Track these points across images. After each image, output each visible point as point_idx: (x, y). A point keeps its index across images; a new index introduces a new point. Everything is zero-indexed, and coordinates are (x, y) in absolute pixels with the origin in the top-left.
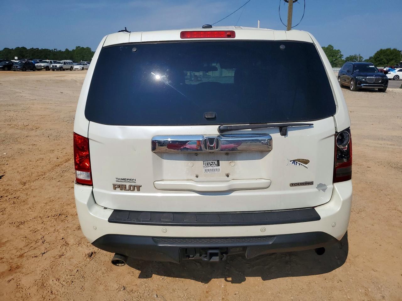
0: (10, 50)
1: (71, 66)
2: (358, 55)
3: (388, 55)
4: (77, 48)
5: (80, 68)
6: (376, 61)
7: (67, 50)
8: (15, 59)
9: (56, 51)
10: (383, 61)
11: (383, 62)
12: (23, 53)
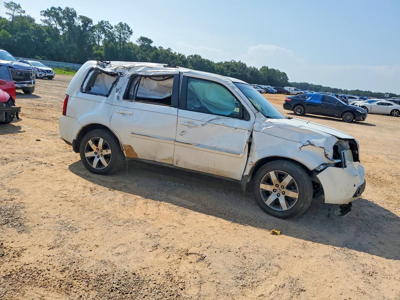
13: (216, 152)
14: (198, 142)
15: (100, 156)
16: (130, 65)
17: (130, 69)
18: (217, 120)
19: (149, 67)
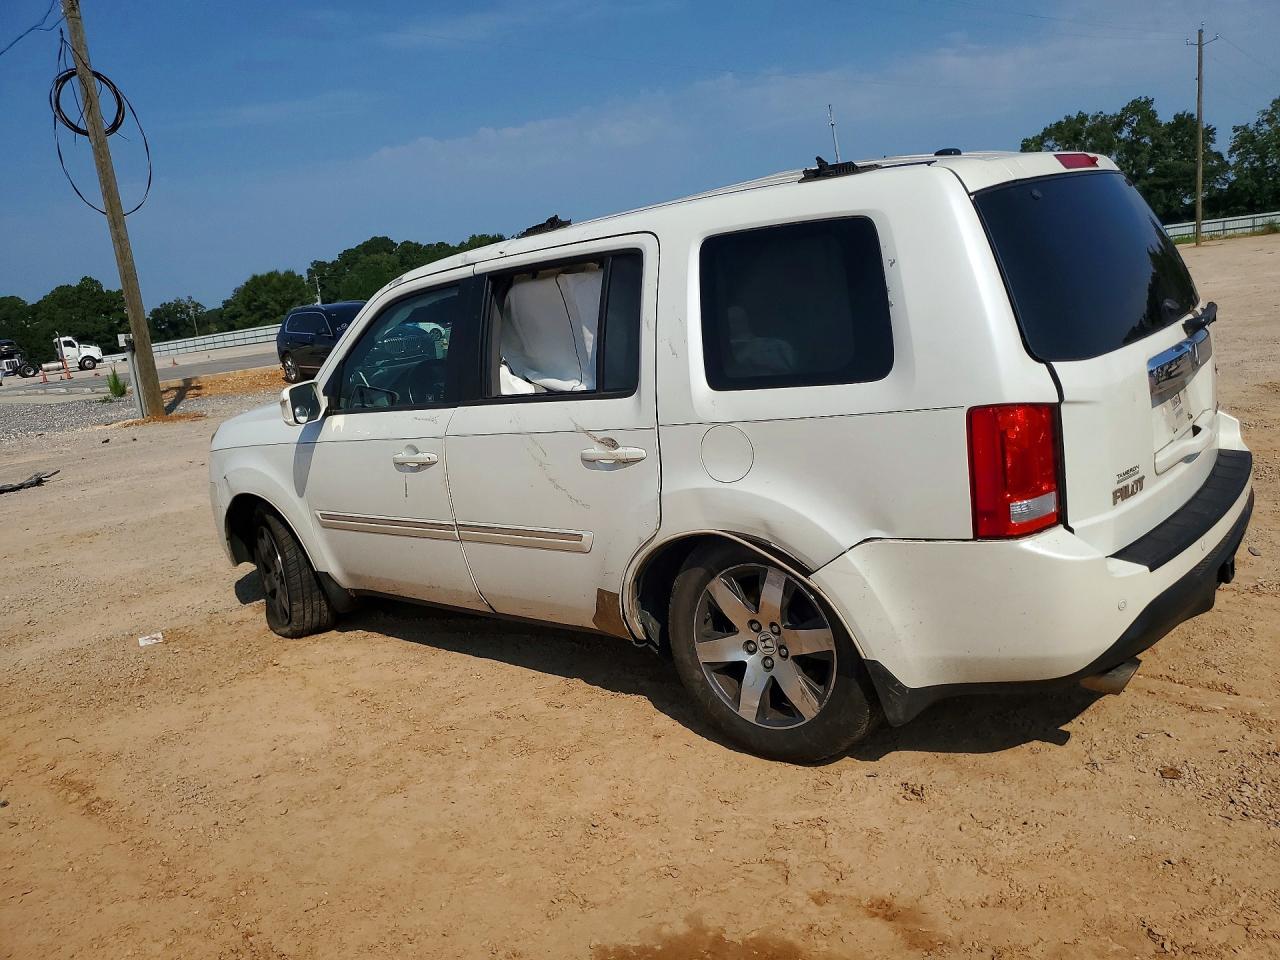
2: (186, 300)
3: (277, 291)
6: (250, 310)
10: (269, 306)
11: (272, 310)
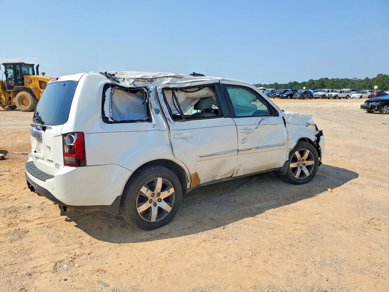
0: (314, 81)
1: (347, 94)
4: (379, 75)
5: (358, 96)
7: (367, 78)
8: (304, 89)
9: (355, 80)
12: (324, 83)
13: (271, 149)
14: (256, 145)
15: (157, 202)
16: (143, 75)
17: (153, 81)
18: (263, 121)
19: (177, 77)
